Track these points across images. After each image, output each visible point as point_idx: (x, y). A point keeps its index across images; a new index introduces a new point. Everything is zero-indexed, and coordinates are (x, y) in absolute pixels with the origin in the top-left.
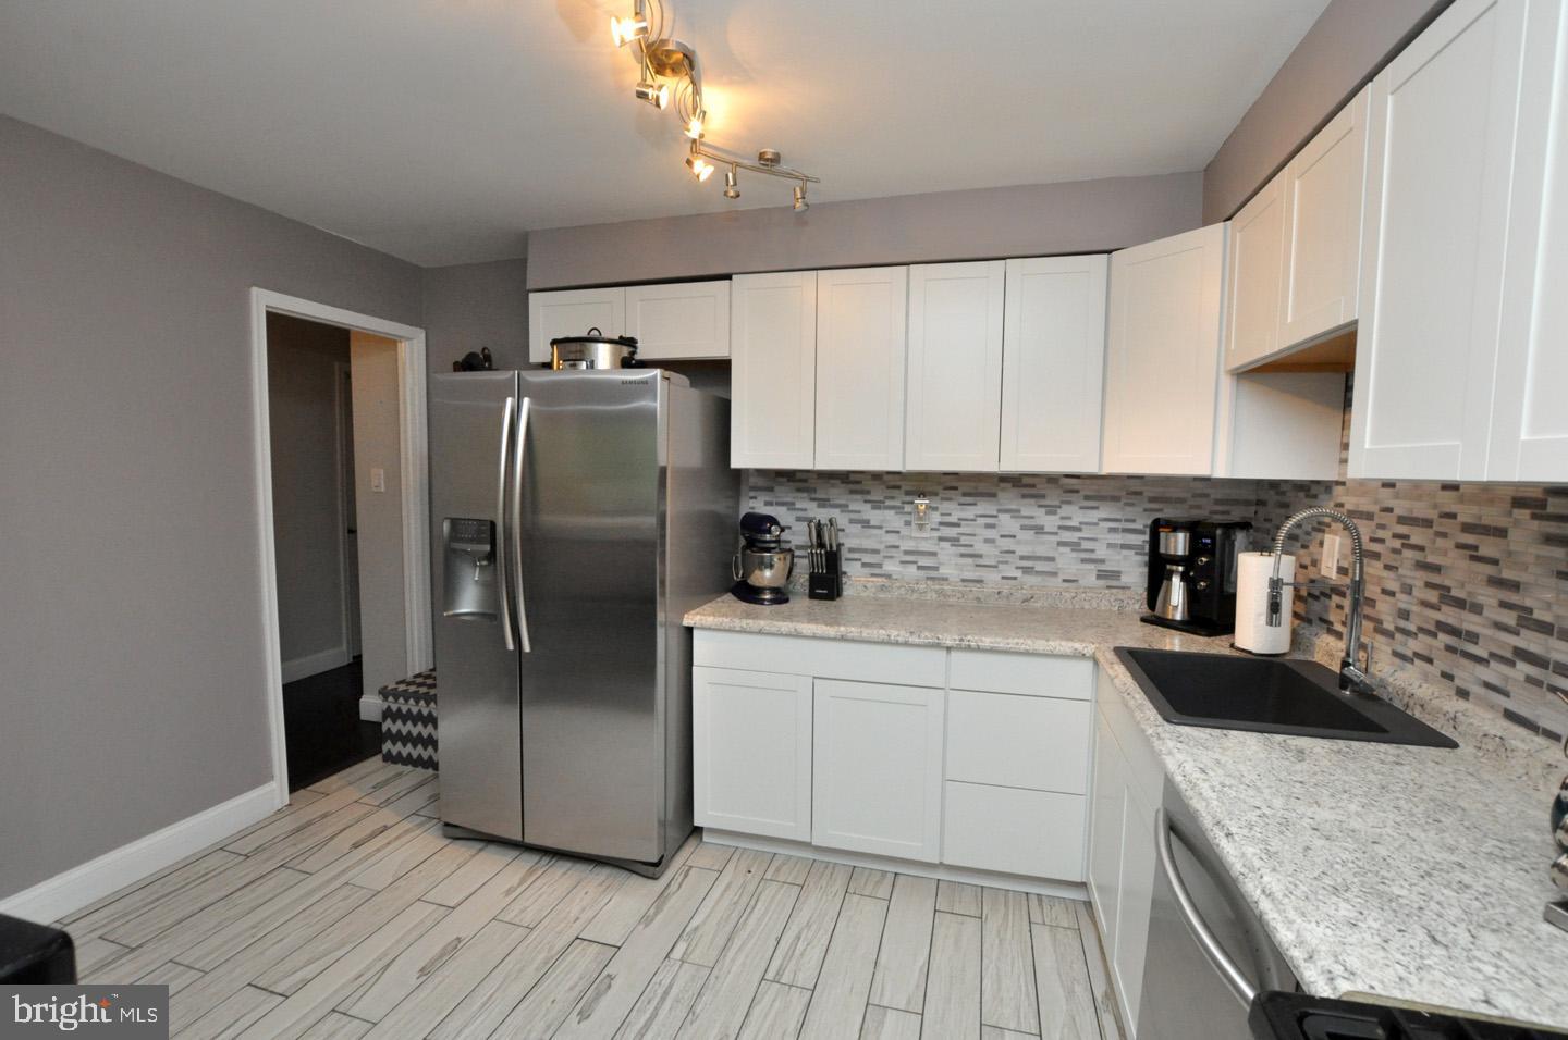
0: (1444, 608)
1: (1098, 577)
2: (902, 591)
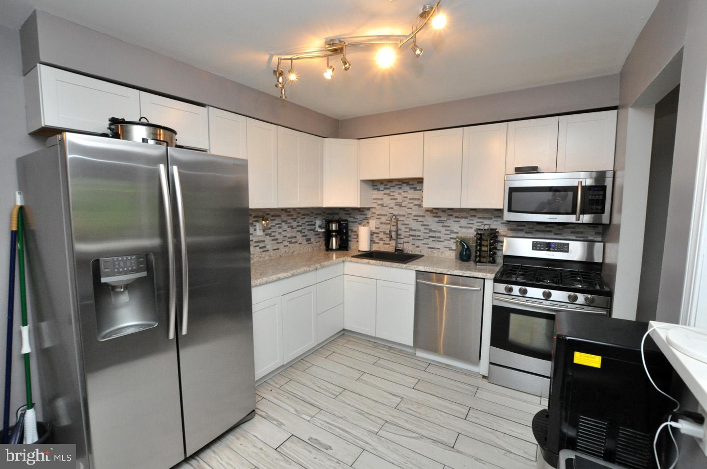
0: (430, 233)
1: (306, 241)
2: (258, 258)
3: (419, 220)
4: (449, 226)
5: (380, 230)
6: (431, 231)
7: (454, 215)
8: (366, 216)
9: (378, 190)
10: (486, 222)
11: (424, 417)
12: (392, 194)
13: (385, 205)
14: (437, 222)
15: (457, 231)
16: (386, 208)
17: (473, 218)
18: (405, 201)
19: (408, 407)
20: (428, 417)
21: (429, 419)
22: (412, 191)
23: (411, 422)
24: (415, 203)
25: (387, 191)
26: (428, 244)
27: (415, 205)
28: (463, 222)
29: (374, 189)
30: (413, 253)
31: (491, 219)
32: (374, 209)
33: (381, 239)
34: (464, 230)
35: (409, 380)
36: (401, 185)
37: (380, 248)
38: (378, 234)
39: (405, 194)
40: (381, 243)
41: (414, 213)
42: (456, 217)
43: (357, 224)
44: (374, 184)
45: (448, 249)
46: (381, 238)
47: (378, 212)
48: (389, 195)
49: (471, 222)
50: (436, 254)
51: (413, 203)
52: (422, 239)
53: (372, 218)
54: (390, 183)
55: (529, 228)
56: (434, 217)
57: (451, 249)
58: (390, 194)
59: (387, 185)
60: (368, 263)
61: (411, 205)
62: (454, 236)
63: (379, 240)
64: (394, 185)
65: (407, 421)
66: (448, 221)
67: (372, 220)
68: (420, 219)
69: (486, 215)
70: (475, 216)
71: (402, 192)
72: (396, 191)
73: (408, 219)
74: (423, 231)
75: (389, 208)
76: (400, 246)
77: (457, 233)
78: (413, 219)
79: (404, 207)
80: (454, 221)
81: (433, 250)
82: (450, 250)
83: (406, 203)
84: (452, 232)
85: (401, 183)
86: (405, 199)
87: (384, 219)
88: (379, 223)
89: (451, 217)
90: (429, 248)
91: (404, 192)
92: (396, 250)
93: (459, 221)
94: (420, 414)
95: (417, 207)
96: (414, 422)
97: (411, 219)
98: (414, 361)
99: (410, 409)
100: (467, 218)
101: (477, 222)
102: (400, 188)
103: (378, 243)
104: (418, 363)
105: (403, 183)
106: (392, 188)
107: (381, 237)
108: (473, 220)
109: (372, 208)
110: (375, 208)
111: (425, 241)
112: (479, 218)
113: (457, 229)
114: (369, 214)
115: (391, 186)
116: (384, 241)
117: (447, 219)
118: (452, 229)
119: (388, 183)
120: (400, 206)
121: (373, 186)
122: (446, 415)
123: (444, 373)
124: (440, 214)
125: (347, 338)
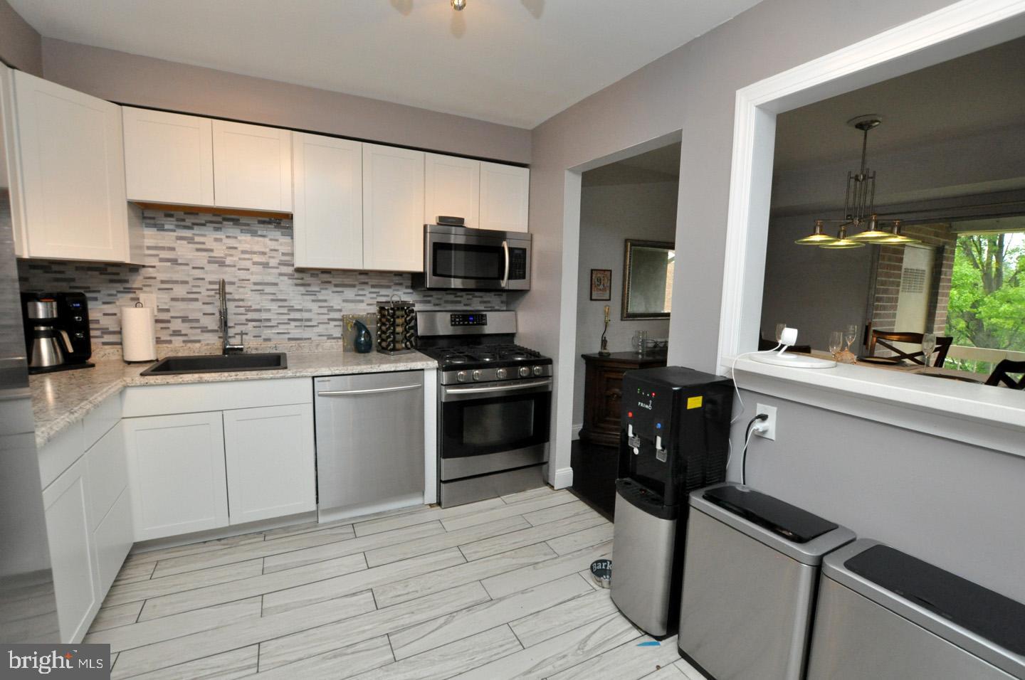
3: (266, 291)
4: (325, 301)
5: (172, 314)
6: (291, 309)
7: (370, 283)
8: (128, 285)
9: (161, 228)
10: (383, 292)
11: (425, 592)
12: (197, 239)
13: (180, 261)
14: (303, 295)
15: (339, 308)
16: (233, 269)
17: (363, 286)
18: (231, 255)
19: (391, 594)
20: (429, 588)
21: (432, 590)
22: (247, 237)
23: (418, 610)
24: (161, 256)
25: (187, 233)
26: (289, 333)
27: (255, 263)
28: (350, 293)
29: (148, 226)
30: (260, 352)
31: (389, 287)
32: (150, 269)
33: (177, 333)
34: (351, 306)
35: (348, 561)
36: (220, 223)
37: (176, 351)
38: (168, 321)
39: (231, 242)
40: (178, 341)
41: (254, 278)
42: (336, 286)
43: (99, 303)
44: (146, 214)
45: (325, 338)
46: (174, 331)
47: (161, 276)
48: (190, 240)
49: (361, 293)
50: (306, 349)
51: (157, 255)
52: (316, 324)
53: (145, 289)
54: (192, 216)
55: (438, 299)
56: (297, 285)
57: (330, 337)
58: (193, 239)
59: (184, 220)
60: (200, 382)
61: (248, 264)
62: (337, 315)
63: (171, 335)
64: (203, 222)
65: (413, 613)
66: (323, 292)
67: (145, 292)
68: (268, 289)
69: (384, 282)
70: (366, 283)
71: (223, 237)
72: (207, 233)
73: (241, 290)
74: (316, 312)
75: (194, 268)
76: (235, 342)
77: (340, 310)
78: (252, 291)
79: (229, 266)
80: (333, 292)
81: (298, 342)
82: (328, 339)
83: (235, 259)
84: (331, 309)
85: (219, 219)
86: (232, 252)
87: (180, 291)
88: (168, 300)
89: (327, 286)
90: (289, 339)
91: (227, 237)
92: (225, 351)
93: (343, 292)
94: (417, 591)
95: (261, 266)
96: (422, 607)
97: (247, 290)
98: (322, 533)
99: (399, 596)
100: (354, 286)
101: (370, 293)
102: (217, 229)
103: (170, 342)
104: (334, 531)
105: (225, 219)
106: (195, 227)
107: (177, 328)
108: (363, 289)
109: (144, 266)
110: (154, 267)
111: (282, 329)
112: (373, 286)
113: (339, 304)
114: (137, 281)
115: (194, 224)
116: (186, 335)
117: (321, 289)
118: (331, 305)
119: (186, 216)
120: (222, 264)
121: (144, 218)
122: (443, 572)
123: (384, 525)
124: (308, 279)
125: (149, 560)
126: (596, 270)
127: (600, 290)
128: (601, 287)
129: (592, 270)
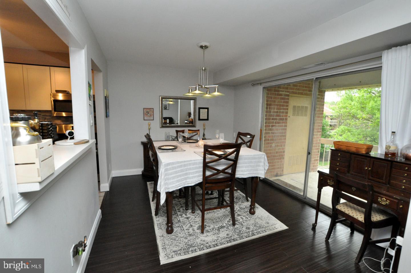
126: (145, 108)
127: (148, 116)
128: (149, 115)
129: (144, 108)
